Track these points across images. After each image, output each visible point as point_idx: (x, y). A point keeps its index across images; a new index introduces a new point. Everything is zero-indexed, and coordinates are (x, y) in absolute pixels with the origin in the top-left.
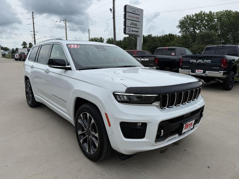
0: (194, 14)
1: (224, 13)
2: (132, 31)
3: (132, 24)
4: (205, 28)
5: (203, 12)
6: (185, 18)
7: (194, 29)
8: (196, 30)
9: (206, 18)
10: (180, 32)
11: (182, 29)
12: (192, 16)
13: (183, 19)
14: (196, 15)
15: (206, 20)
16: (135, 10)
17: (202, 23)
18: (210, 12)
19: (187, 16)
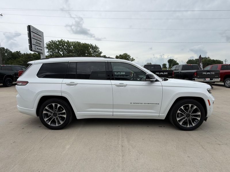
0: (57, 40)
1: (76, 43)
2: (38, 49)
3: (37, 43)
4: (66, 51)
5: (63, 40)
6: (50, 42)
7: (58, 51)
8: (60, 52)
9: (66, 45)
10: (48, 52)
11: (49, 50)
12: (55, 41)
13: (49, 43)
14: (58, 41)
15: (66, 46)
16: (38, 32)
17: (63, 47)
18: (68, 41)
19: (52, 41)
